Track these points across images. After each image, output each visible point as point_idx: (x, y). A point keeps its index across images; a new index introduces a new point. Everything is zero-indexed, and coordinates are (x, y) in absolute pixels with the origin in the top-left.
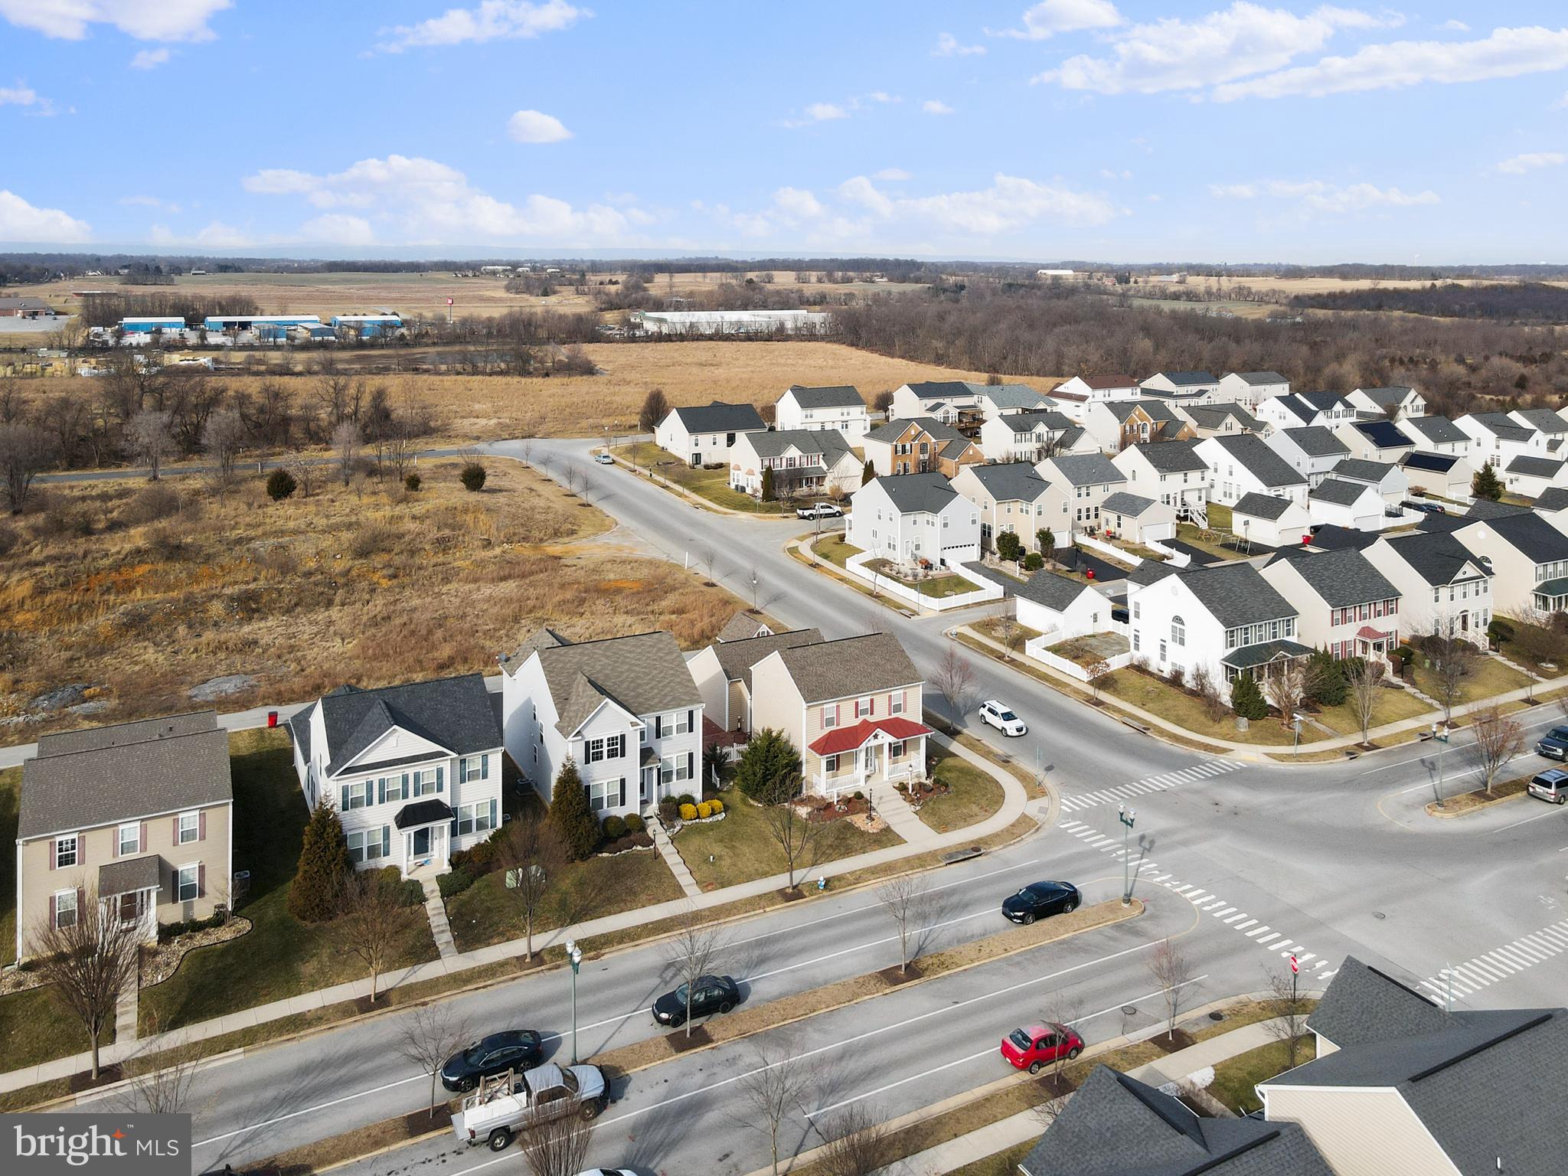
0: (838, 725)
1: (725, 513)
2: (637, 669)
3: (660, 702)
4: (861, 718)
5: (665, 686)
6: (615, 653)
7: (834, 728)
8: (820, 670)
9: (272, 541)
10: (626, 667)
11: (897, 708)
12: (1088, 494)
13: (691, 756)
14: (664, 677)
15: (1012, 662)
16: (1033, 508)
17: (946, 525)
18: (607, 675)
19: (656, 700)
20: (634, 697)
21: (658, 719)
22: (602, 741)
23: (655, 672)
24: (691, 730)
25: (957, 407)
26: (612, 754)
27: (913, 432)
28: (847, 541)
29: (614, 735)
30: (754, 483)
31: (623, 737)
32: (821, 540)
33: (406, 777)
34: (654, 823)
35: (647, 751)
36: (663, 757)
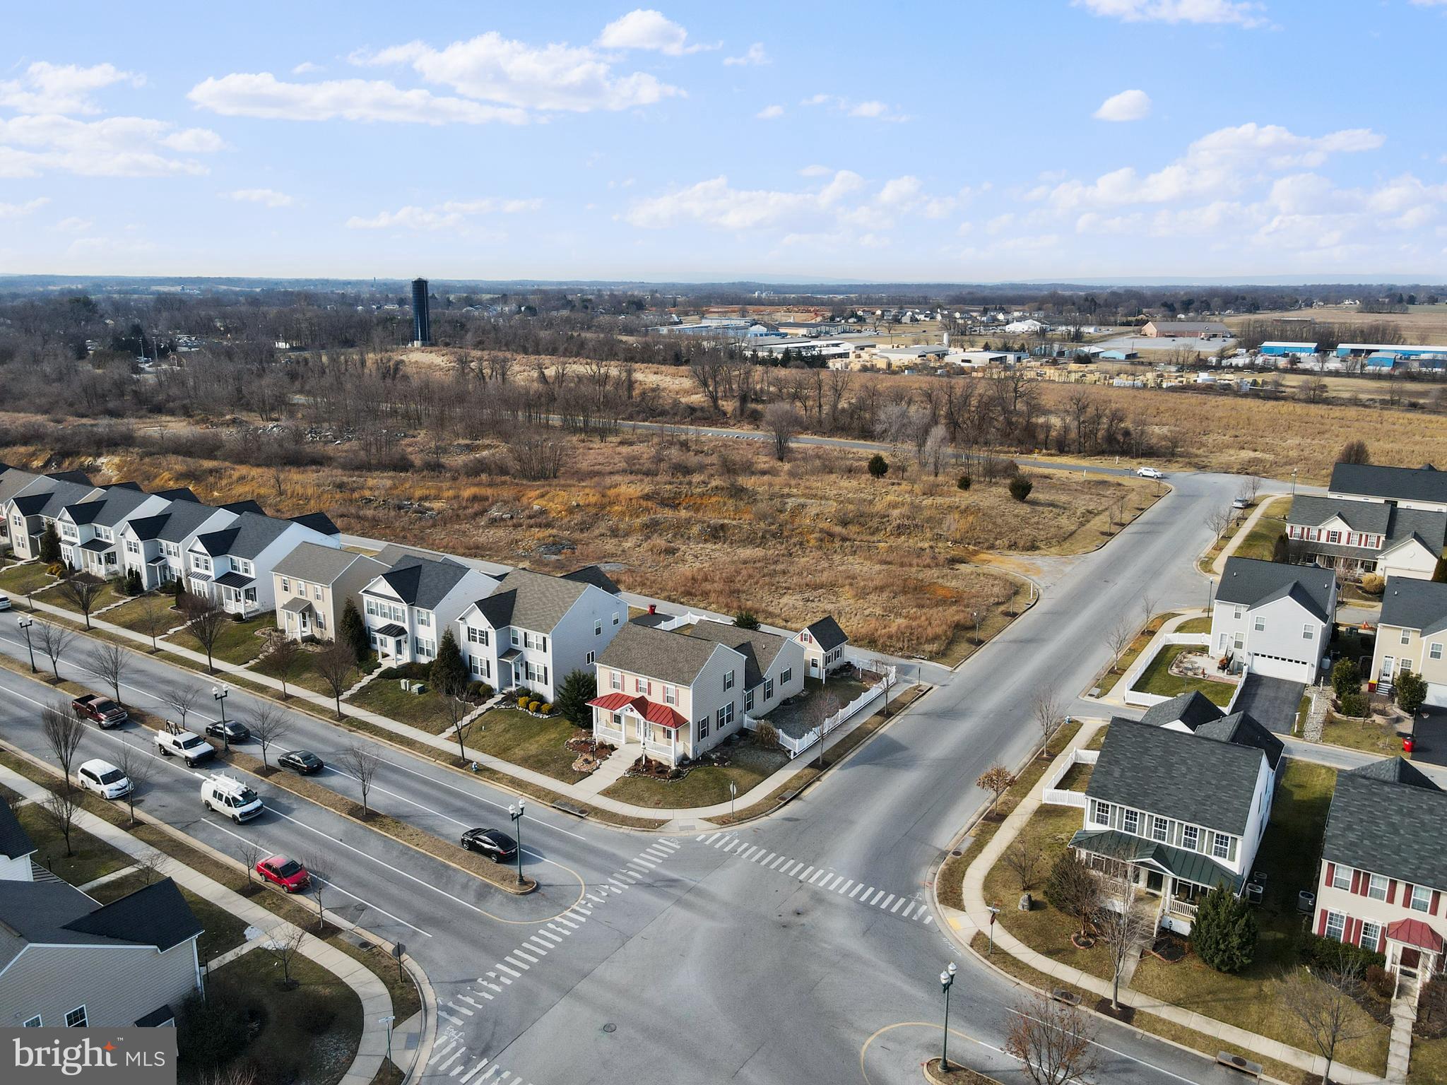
0: (623, 690)
2: (543, 599)
4: (640, 694)
5: (543, 615)
6: (545, 585)
7: (619, 691)
8: (634, 646)
9: (802, 500)
10: (540, 596)
11: (669, 700)
13: (546, 669)
14: (550, 610)
22: (476, 632)
24: (545, 650)
26: (481, 641)
29: (482, 631)
31: (487, 633)
33: (390, 608)
34: (499, 697)
35: (517, 652)
36: (529, 662)
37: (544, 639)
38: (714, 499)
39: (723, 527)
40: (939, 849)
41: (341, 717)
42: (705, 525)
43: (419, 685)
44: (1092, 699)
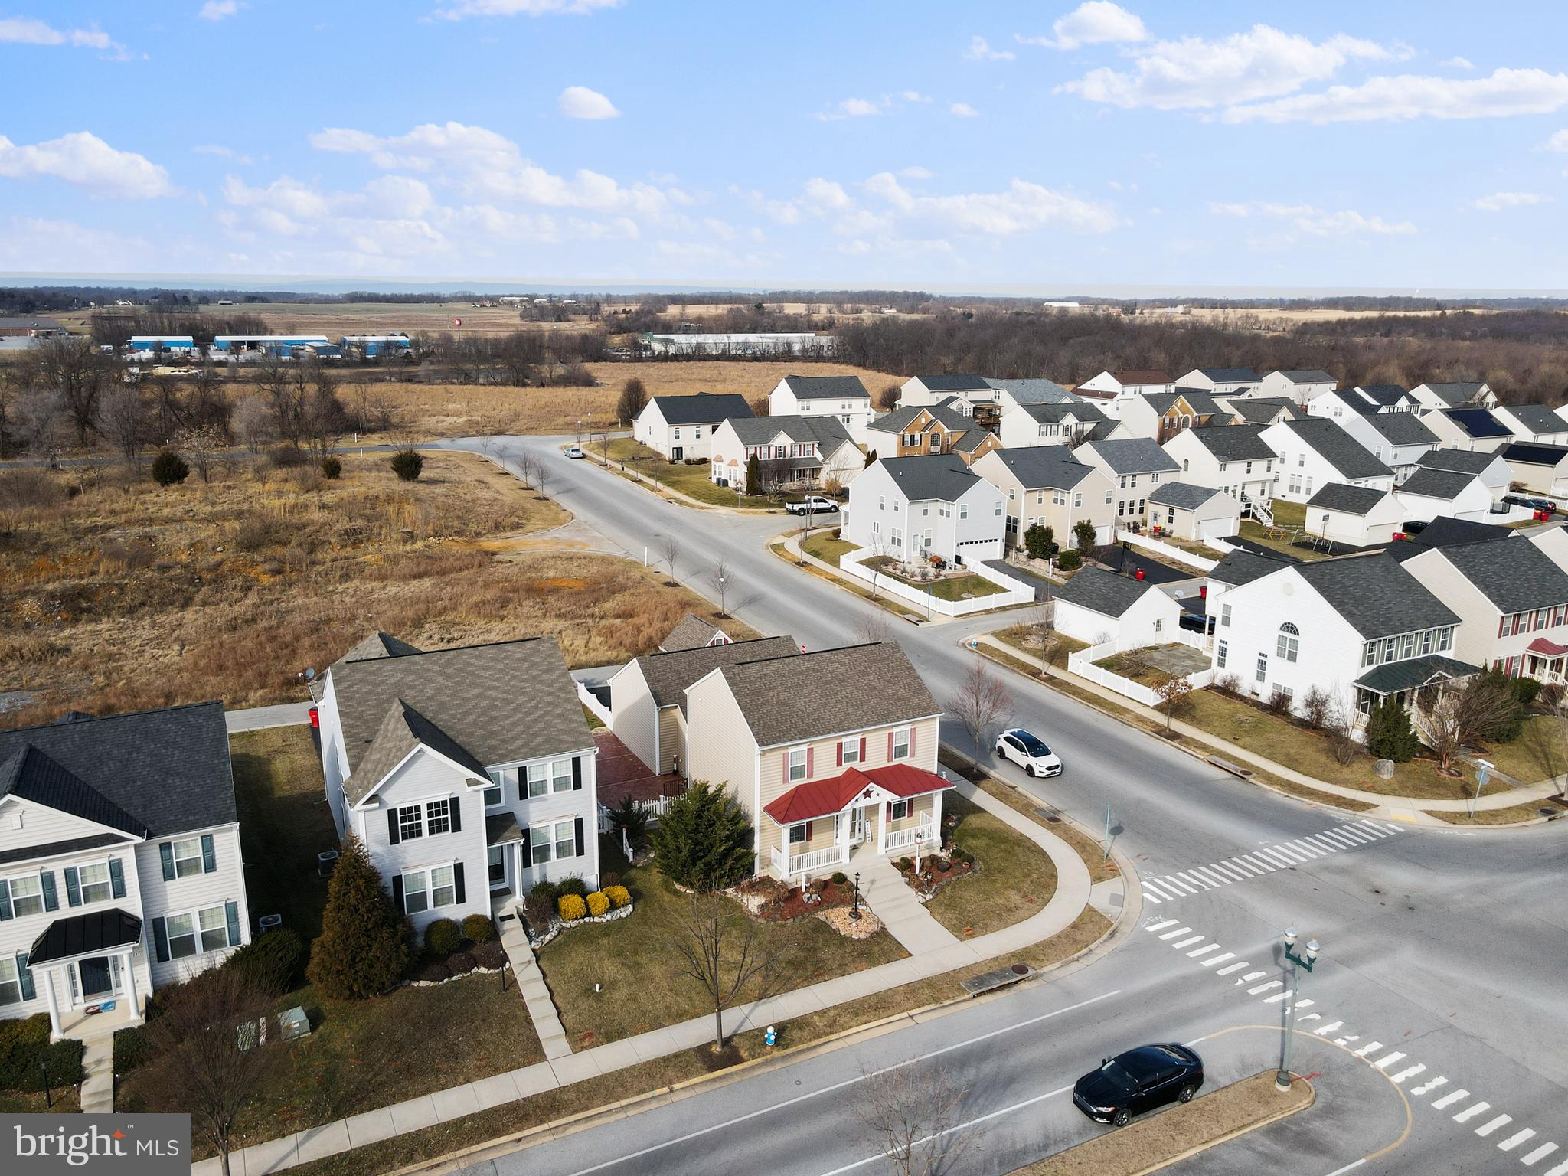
0: (810, 776)
1: (702, 508)
2: (494, 694)
3: (525, 745)
4: (846, 766)
5: (535, 721)
6: (460, 670)
7: (804, 781)
8: (784, 696)
9: (136, 530)
10: (476, 691)
11: (901, 751)
12: (1133, 485)
13: (579, 823)
14: (536, 707)
15: (1051, 680)
16: (1070, 498)
17: (964, 515)
18: (442, 705)
19: (519, 743)
20: (482, 737)
21: (522, 772)
22: (418, 808)
23: (521, 699)
24: (578, 785)
25: (973, 402)
26: (436, 828)
27: (923, 421)
28: (842, 536)
29: (440, 799)
30: (737, 476)
31: (455, 802)
32: (811, 537)
35: (502, 819)
36: (532, 826)
37: (576, 762)
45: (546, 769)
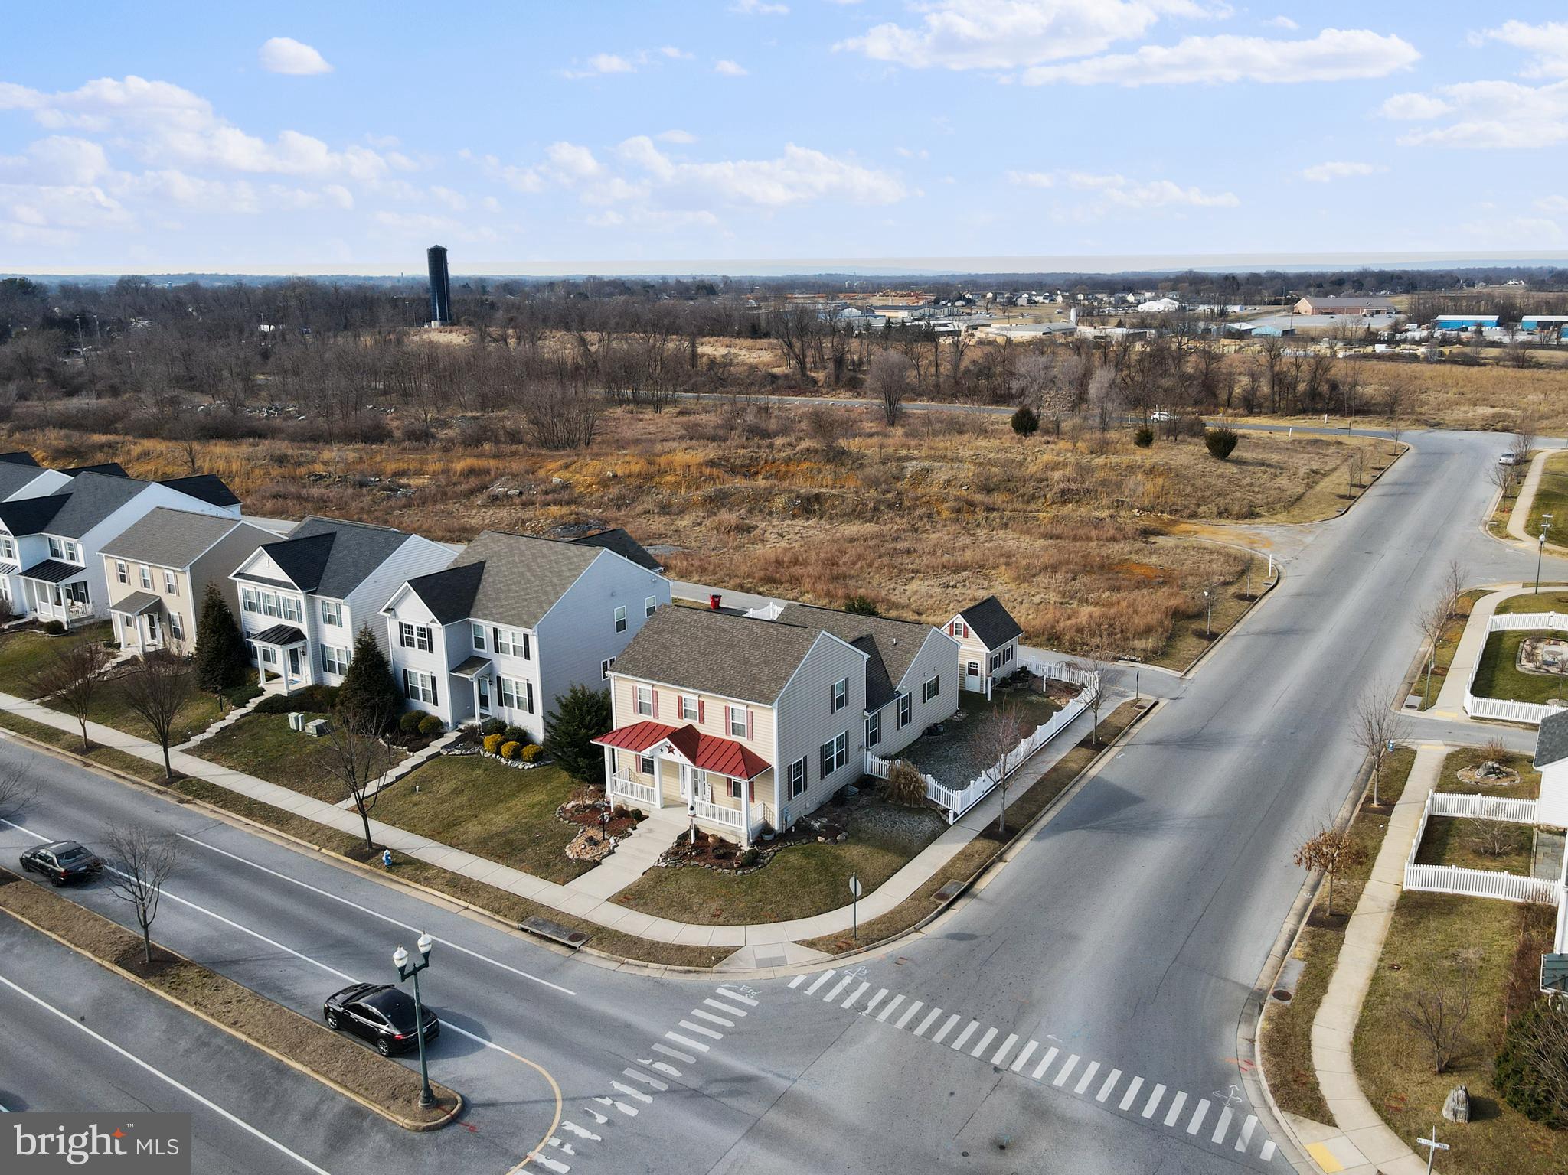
0: (655, 717)
2: (528, 575)
4: (687, 722)
6: (532, 553)
7: (650, 719)
8: (674, 641)
11: (736, 729)
13: (530, 687)
14: (536, 591)
18: (497, 573)
21: (496, 632)
22: (412, 627)
24: (528, 657)
26: (421, 645)
29: (422, 626)
31: (430, 632)
33: (278, 599)
34: (451, 736)
35: (482, 661)
36: (503, 676)
37: (526, 637)
38: (804, 466)
39: (818, 497)
40: (1244, 987)
41: (172, 779)
42: (793, 495)
43: (319, 721)
44: (1414, 713)
45: (510, 635)
